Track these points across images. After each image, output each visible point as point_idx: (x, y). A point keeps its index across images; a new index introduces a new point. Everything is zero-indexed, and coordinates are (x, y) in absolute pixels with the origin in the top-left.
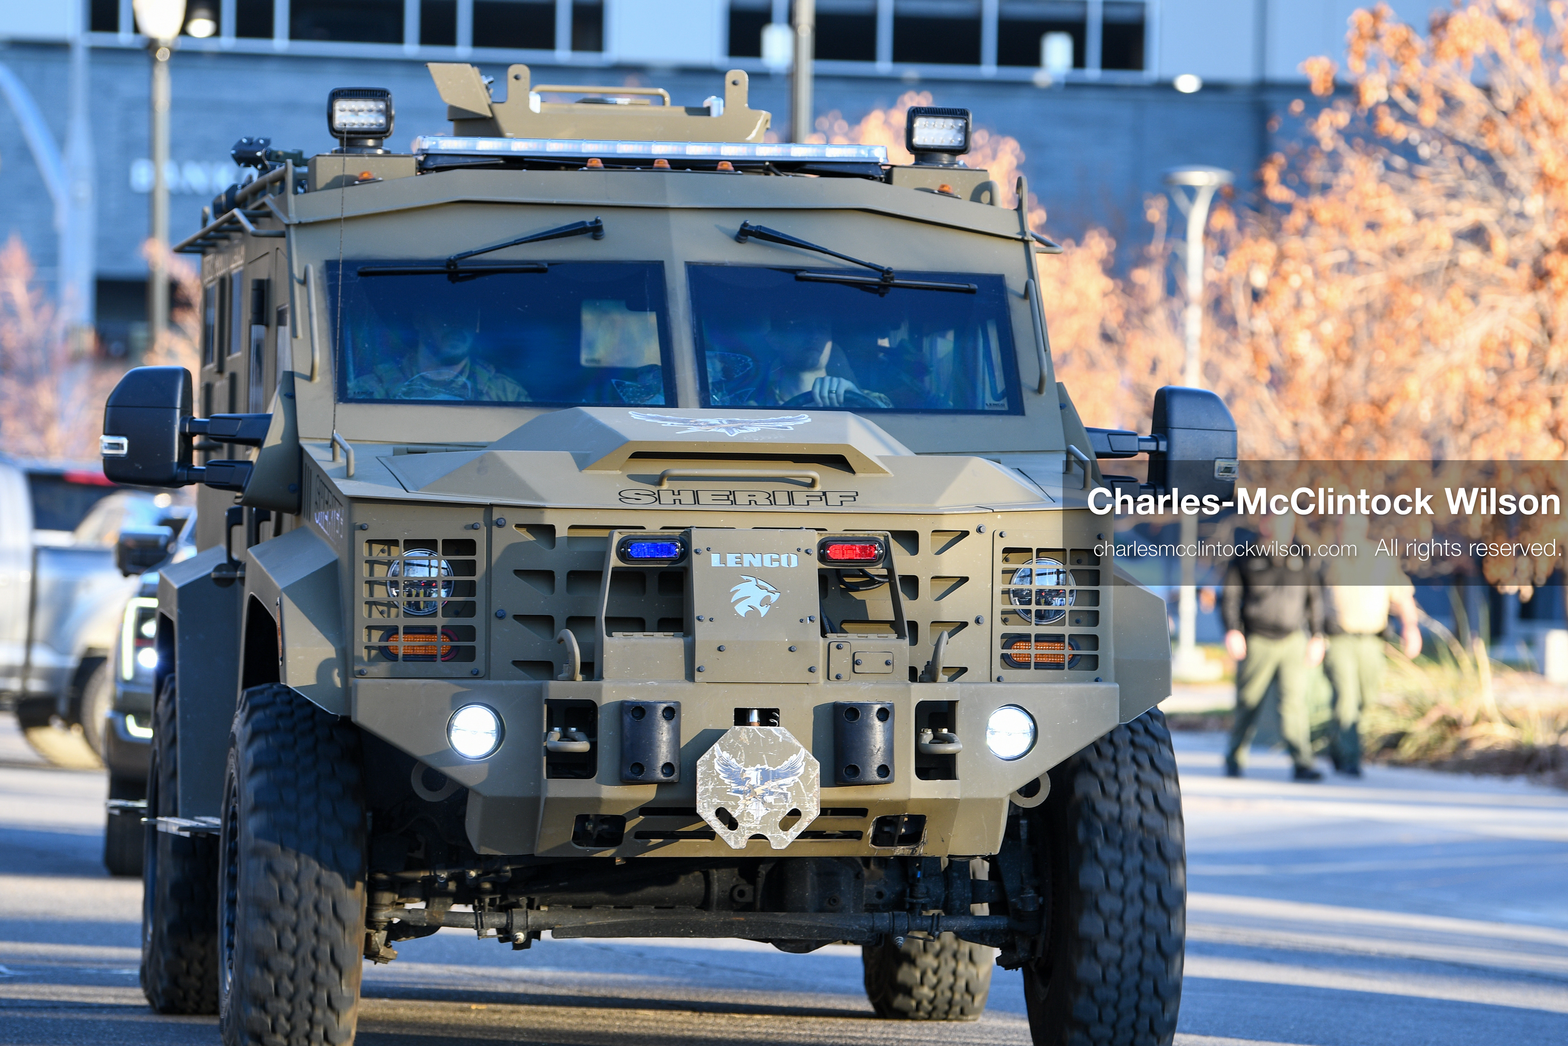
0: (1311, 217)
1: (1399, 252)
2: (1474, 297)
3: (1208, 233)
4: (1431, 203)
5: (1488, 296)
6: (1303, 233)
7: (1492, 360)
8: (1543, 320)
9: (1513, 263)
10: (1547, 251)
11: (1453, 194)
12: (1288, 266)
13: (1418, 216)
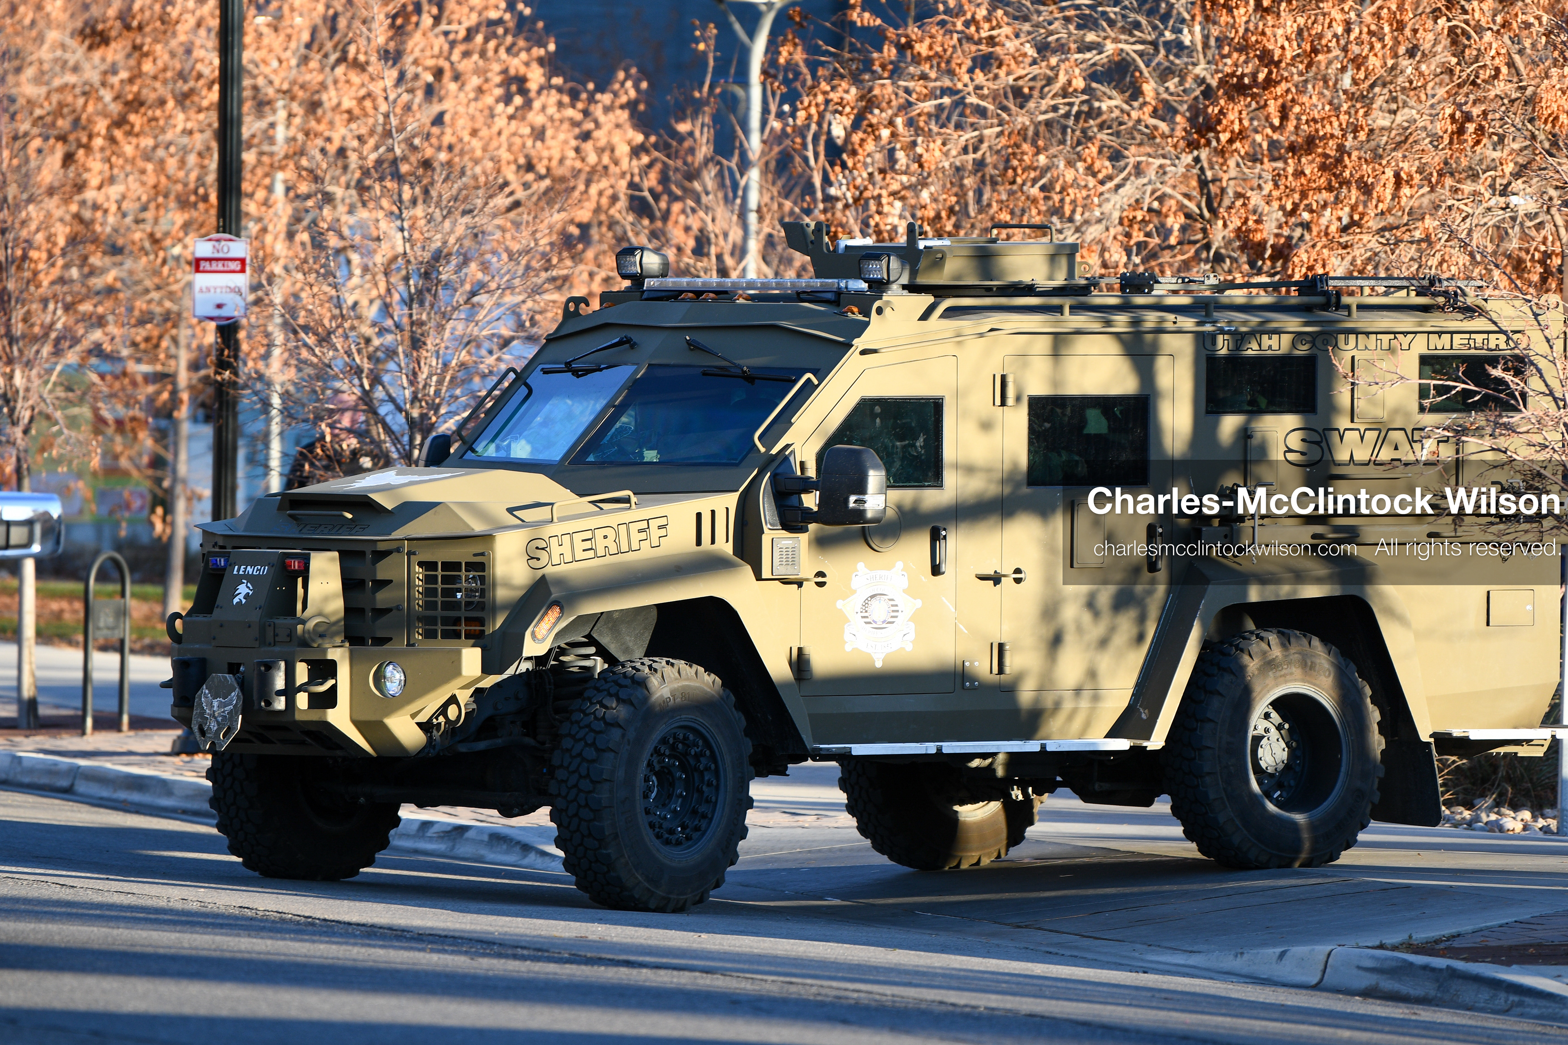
0: (904, 48)
1: (1020, 96)
2: (1116, 156)
3: (769, 70)
4: (1061, 32)
5: (1133, 155)
6: (896, 72)
7: (1138, 236)
8: (1203, 184)
9: (1165, 111)
10: (1208, 93)
11: (1087, 22)
12: (876, 116)
13: (1043, 49)
